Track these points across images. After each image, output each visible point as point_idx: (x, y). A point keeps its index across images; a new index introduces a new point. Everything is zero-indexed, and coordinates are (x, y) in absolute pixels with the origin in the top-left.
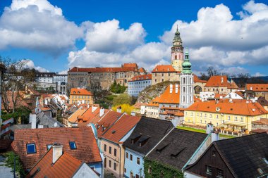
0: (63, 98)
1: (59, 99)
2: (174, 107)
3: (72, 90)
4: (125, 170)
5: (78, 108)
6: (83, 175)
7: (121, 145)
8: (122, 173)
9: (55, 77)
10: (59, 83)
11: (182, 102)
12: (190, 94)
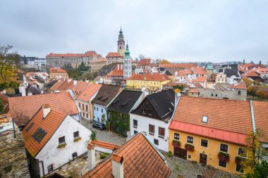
0: (44, 75)
1: (42, 76)
2: (120, 78)
3: (51, 69)
4: (94, 117)
5: (56, 81)
6: (68, 122)
7: (90, 102)
8: (92, 119)
9: (36, 61)
10: (40, 65)
11: (125, 76)
12: (130, 70)
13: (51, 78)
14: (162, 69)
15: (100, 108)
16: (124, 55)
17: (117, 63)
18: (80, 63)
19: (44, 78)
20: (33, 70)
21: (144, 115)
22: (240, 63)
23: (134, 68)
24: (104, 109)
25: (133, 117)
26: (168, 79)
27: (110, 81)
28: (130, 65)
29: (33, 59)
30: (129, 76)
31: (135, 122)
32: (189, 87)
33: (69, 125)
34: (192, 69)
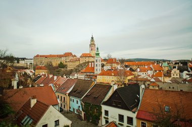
0: (31, 72)
1: (29, 72)
2: (92, 74)
3: (37, 67)
4: (70, 108)
5: (40, 76)
7: (67, 95)
9: (26, 60)
10: (29, 64)
11: (96, 72)
12: (99, 68)
13: (36, 74)
14: (126, 66)
15: (75, 100)
16: (95, 55)
17: (89, 62)
18: (59, 62)
19: (31, 74)
20: (23, 68)
21: (114, 106)
22: (189, 61)
23: (103, 66)
24: (79, 101)
25: (104, 108)
26: (132, 75)
27: (83, 77)
28: (101, 63)
29: (24, 59)
30: (99, 72)
31: (107, 112)
32: (149, 80)
33: (52, 114)
34: (151, 66)
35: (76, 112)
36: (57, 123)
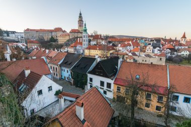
0: (23, 45)
3: (28, 41)
4: (62, 76)
7: (59, 66)
8: (60, 77)
9: (16, 34)
10: (19, 37)
11: (83, 46)
12: (87, 43)
15: (66, 70)
16: (83, 31)
17: (77, 37)
18: (50, 37)
19: (24, 47)
21: (97, 75)
22: (162, 39)
23: (90, 41)
24: (69, 70)
25: (89, 76)
26: (113, 49)
27: (73, 50)
28: (87, 39)
29: (14, 32)
30: (86, 46)
31: (91, 80)
32: (127, 54)
33: (45, 82)
34: (130, 42)
35: (66, 79)
36: (50, 88)
